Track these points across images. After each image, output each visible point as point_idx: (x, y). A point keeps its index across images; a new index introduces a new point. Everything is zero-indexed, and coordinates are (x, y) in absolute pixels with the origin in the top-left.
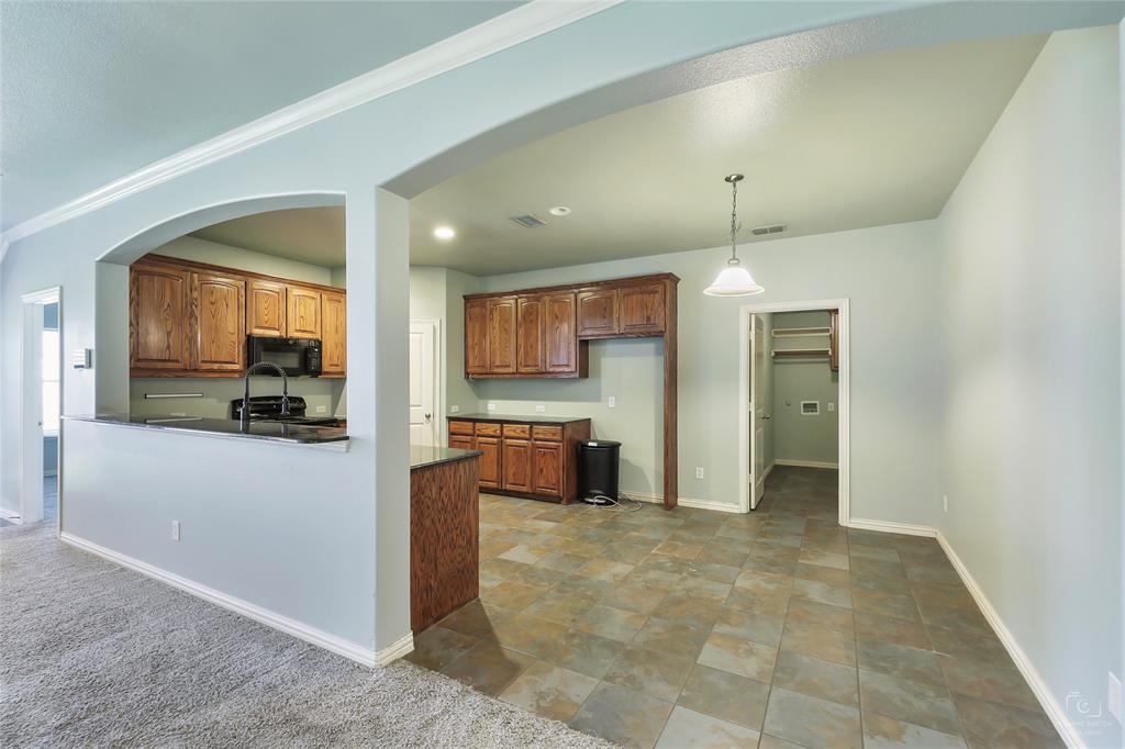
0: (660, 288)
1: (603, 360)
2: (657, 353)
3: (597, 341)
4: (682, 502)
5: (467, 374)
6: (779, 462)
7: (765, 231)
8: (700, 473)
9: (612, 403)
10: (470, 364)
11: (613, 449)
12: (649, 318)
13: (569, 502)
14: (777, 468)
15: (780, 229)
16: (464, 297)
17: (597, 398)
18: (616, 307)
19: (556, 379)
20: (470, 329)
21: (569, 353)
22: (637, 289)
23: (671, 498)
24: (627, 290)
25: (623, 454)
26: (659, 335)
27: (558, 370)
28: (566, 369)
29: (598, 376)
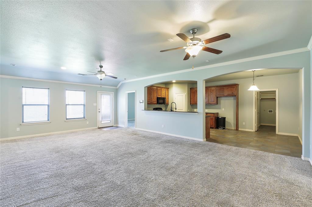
0: (235, 87)
1: (221, 101)
2: (234, 99)
3: (220, 97)
4: (239, 129)
5: (191, 104)
6: (262, 124)
7: (259, 76)
8: (244, 123)
9: (223, 109)
10: (192, 101)
11: (224, 118)
12: (233, 93)
13: (215, 128)
14: (261, 126)
15: (263, 76)
16: (190, 88)
17: (220, 108)
18: (225, 91)
19: (211, 105)
20: (191, 95)
21: (214, 100)
22: (230, 87)
23: (238, 129)
24: (227, 87)
25: (226, 120)
26: (235, 96)
27: (212, 103)
28: (213, 103)
29: (220, 104)
